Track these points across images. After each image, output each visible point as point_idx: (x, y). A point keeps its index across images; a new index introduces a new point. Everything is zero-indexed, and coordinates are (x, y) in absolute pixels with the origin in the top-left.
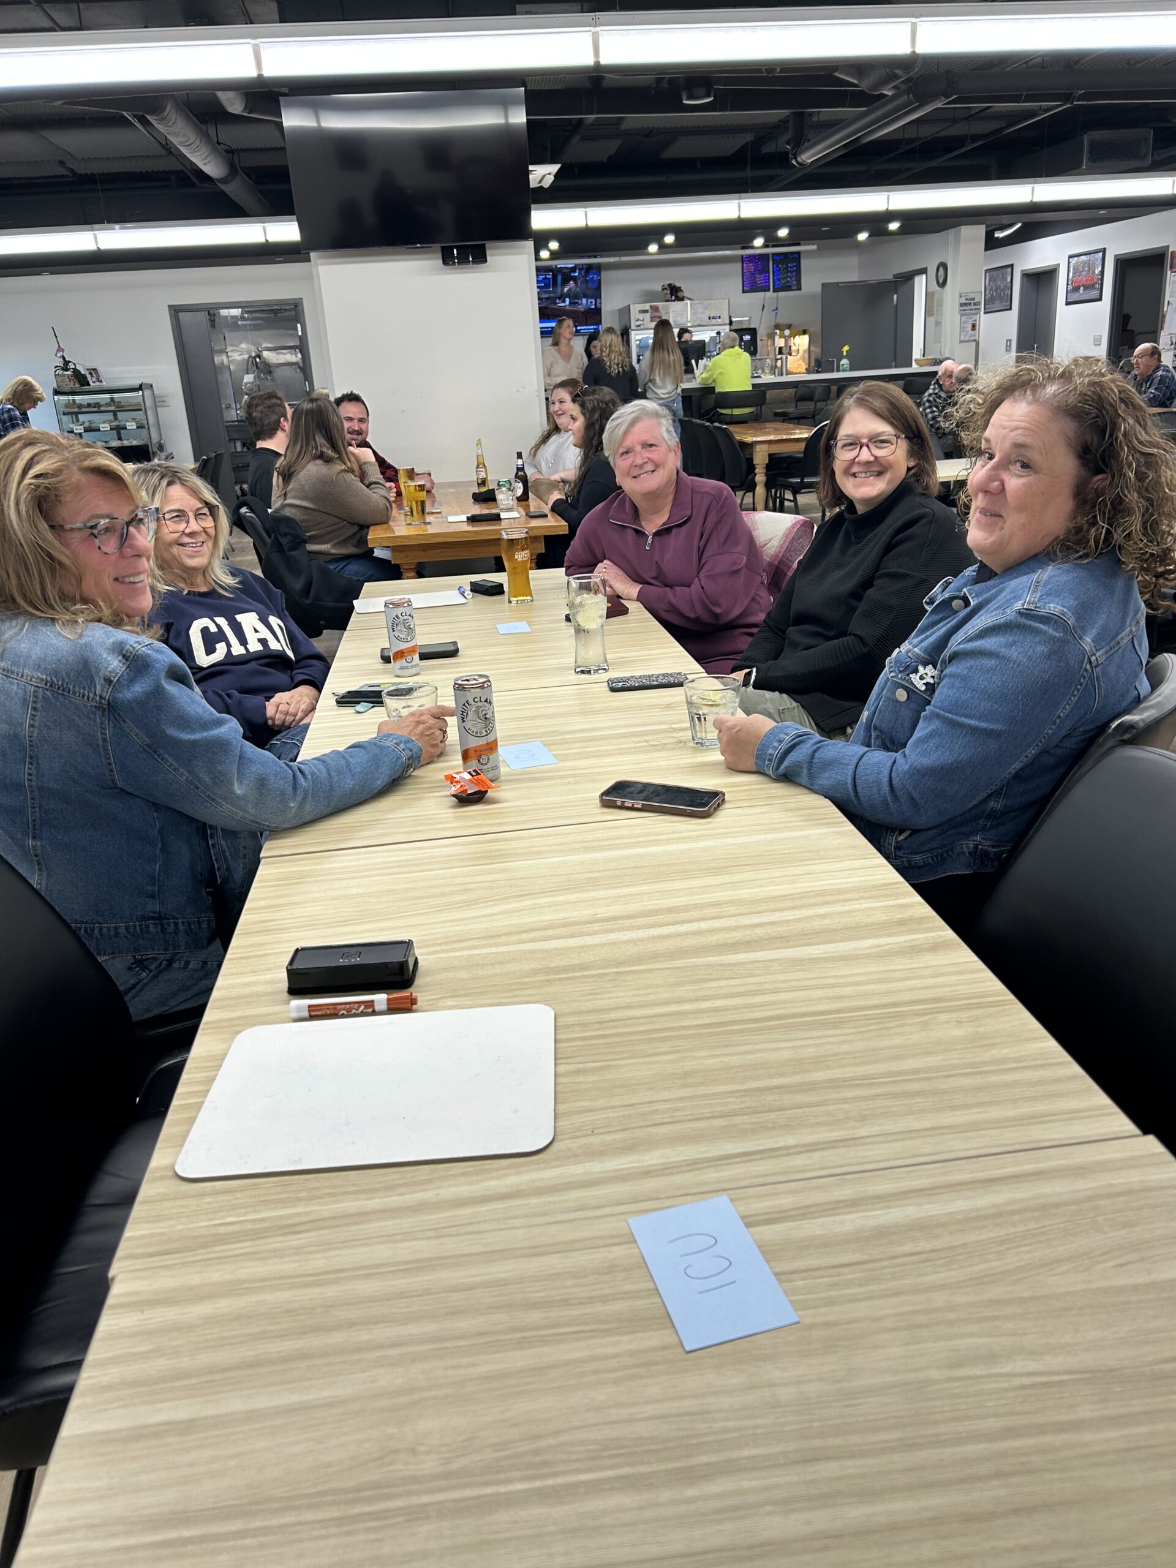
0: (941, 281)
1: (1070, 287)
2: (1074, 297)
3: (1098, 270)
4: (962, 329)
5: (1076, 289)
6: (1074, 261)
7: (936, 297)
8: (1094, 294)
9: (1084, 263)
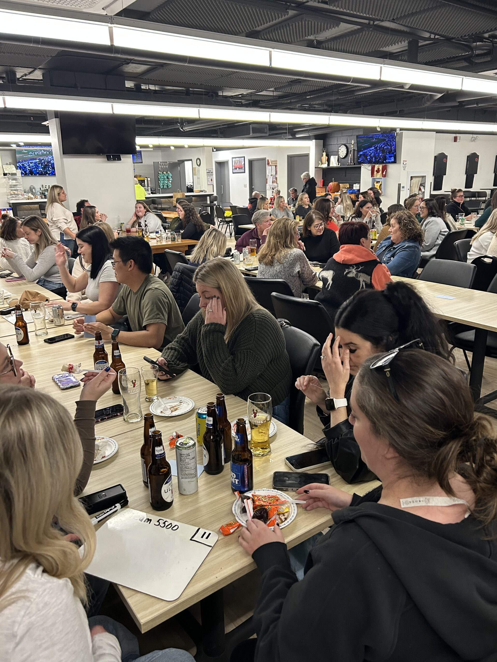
0: (198, 164)
1: (234, 168)
2: (235, 171)
3: (243, 163)
4: (208, 181)
5: (236, 169)
6: (234, 159)
7: (197, 169)
8: (243, 171)
9: (238, 160)
